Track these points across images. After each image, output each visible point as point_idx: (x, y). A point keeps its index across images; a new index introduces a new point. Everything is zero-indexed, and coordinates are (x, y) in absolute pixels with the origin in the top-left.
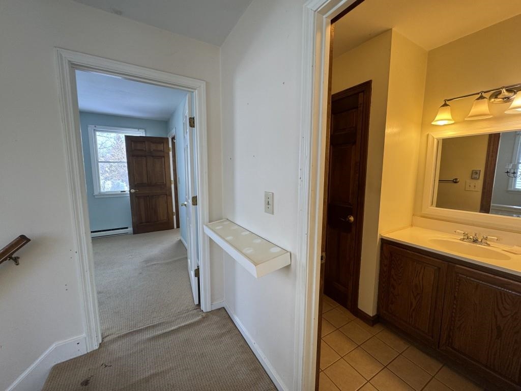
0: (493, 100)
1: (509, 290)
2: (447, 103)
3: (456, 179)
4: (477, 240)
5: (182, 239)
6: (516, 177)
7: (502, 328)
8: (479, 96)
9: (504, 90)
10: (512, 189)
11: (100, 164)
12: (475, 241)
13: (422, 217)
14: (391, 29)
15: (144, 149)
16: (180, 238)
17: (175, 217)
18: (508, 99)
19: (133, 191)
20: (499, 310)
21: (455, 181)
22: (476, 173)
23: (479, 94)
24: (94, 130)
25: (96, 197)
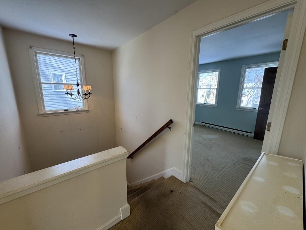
19: (261, 109)
24: (245, 68)
25: (237, 109)
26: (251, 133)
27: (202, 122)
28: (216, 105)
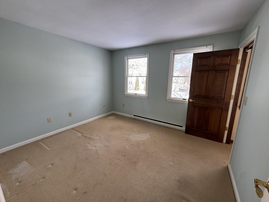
5: (230, 166)
11: (174, 78)
15: (208, 64)
16: (227, 163)
17: (226, 132)
19: (191, 100)
24: (174, 54)
25: (167, 101)
26: (182, 127)
27: (134, 115)
28: (147, 96)
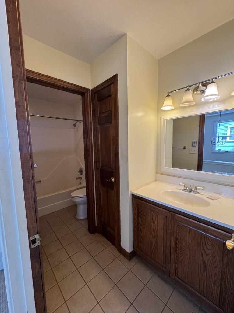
0: (195, 93)
1: (209, 234)
2: (170, 94)
3: (185, 147)
4: (192, 190)
6: (215, 145)
7: (206, 264)
8: (186, 89)
9: (200, 85)
10: (214, 151)
12: (190, 191)
13: (161, 174)
14: (126, 34)
18: (203, 92)
20: (204, 250)
21: (184, 148)
22: (194, 143)
23: (186, 87)
